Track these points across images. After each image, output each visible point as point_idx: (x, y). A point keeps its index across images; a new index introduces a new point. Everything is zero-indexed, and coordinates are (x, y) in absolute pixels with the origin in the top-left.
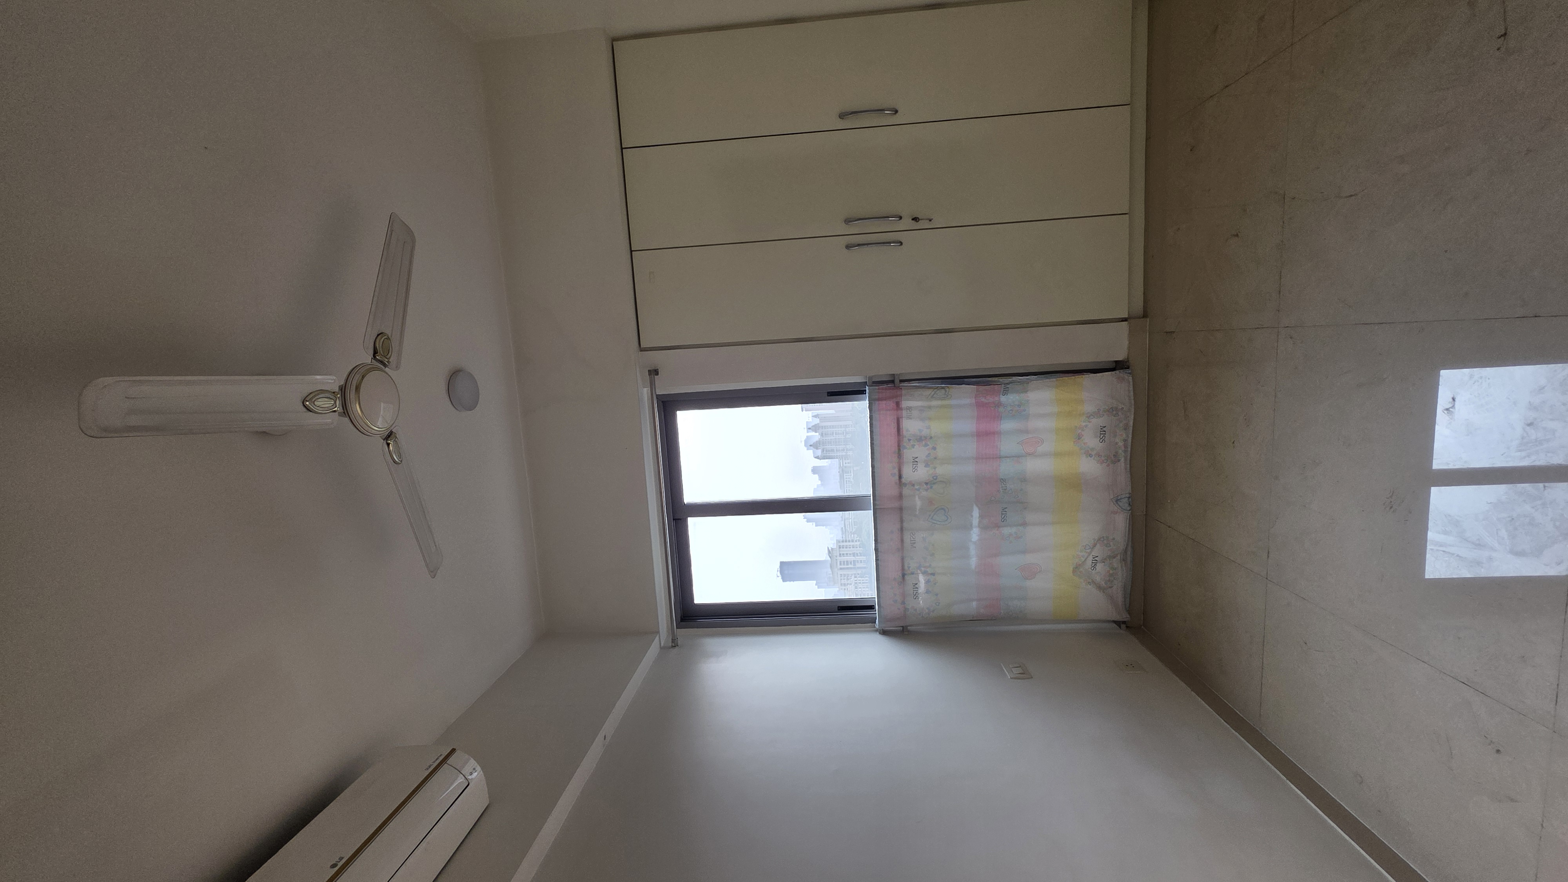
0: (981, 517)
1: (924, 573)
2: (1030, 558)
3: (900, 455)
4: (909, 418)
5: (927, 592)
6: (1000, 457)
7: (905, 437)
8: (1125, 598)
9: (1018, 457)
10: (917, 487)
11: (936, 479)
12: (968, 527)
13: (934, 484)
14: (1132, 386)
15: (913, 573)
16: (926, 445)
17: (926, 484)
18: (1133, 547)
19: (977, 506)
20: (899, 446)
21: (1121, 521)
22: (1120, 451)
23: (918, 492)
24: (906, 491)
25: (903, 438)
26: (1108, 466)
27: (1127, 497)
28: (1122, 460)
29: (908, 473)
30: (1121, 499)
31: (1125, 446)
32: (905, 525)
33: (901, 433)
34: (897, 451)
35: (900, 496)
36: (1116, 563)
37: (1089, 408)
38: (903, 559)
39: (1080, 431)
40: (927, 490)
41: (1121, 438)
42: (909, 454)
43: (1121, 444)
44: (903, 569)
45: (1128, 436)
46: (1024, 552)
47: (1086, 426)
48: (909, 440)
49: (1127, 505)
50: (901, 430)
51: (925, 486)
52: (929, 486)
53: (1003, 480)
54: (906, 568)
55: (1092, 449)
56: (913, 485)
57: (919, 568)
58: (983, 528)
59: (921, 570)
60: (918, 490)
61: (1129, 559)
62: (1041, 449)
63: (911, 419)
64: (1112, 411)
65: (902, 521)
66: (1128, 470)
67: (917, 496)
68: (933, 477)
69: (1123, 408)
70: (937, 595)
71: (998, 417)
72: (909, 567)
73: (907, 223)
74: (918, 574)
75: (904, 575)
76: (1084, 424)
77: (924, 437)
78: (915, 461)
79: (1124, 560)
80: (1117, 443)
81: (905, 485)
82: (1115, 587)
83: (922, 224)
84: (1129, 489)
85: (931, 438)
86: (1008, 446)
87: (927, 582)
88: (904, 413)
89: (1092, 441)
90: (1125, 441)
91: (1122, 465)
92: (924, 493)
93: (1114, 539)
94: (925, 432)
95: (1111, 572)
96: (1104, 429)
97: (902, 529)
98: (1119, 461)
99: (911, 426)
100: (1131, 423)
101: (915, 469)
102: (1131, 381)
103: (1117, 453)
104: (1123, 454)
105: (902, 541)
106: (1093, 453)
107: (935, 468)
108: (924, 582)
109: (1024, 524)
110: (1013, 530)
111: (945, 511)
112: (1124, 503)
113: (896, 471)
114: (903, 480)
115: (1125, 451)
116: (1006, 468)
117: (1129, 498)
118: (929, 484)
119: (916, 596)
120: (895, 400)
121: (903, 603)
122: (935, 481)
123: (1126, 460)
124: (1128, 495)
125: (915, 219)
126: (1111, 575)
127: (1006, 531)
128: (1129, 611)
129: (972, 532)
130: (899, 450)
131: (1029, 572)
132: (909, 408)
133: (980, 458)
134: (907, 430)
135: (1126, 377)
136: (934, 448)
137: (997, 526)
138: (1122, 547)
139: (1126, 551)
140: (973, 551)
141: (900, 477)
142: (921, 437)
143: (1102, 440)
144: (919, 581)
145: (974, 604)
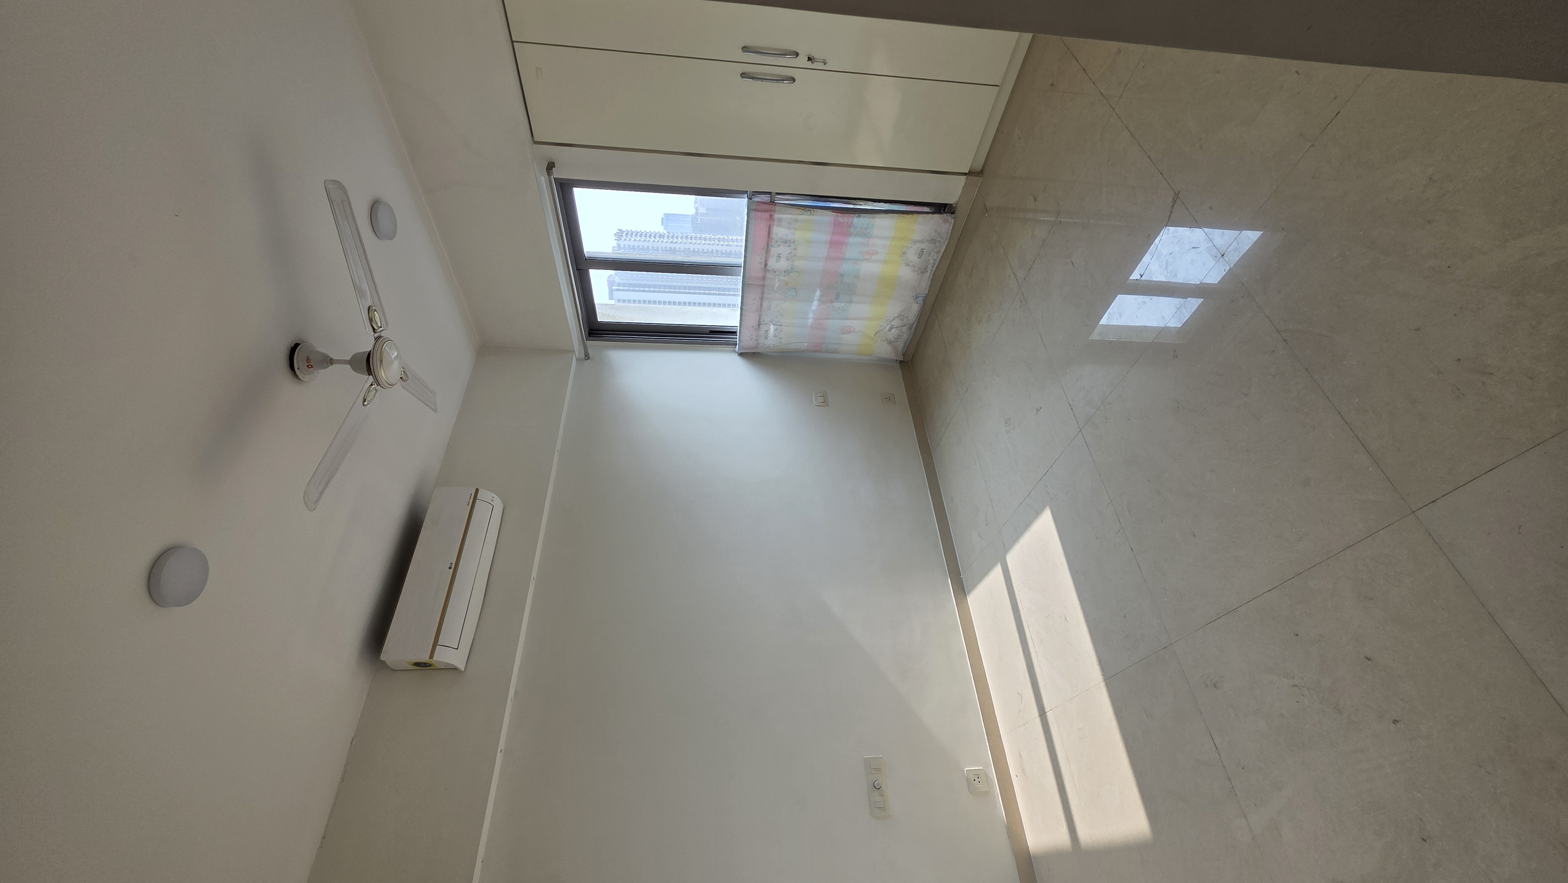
0: (821, 296)
1: (774, 325)
2: (848, 323)
3: (767, 251)
4: (778, 226)
5: (775, 336)
6: (844, 259)
7: (774, 239)
8: (904, 347)
9: (856, 261)
10: (777, 273)
11: (793, 269)
12: (810, 301)
13: (791, 272)
14: (952, 227)
15: (766, 324)
16: (790, 246)
17: (785, 272)
18: (918, 322)
19: (820, 289)
20: (768, 245)
21: (915, 308)
22: (929, 266)
23: (777, 277)
24: (768, 275)
25: (772, 240)
26: (918, 274)
27: (922, 296)
28: (929, 271)
29: (772, 263)
30: (920, 297)
31: (934, 264)
32: (765, 296)
33: (771, 236)
34: (766, 247)
35: (764, 278)
36: (904, 329)
37: (917, 237)
38: (760, 316)
39: (906, 249)
40: (785, 276)
41: (933, 259)
42: (774, 251)
43: (932, 261)
44: (759, 321)
45: (938, 258)
46: (847, 319)
47: (911, 247)
48: (777, 241)
49: (921, 301)
50: (771, 234)
51: (784, 274)
52: (787, 274)
53: (842, 275)
54: (762, 320)
55: (911, 262)
56: (775, 272)
57: (771, 321)
58: (821, 301)
59: (772, 323)
60: (778, 275)
61: (913, 329)
62: (874, 257)
63: (780, 227)
64: (932, 241)
65: (763, 293)
66: (931, 279)
67: (777, 280)
68: (791, 268)
69: (940, 241)
70: (781, 338)
71: (849, 235)
72: (764, 321)
73: (802, 61)
74: (770, 325)
75: (759, 325)
76: (910, 245)
77: (789, 241)
78: (779, 256)
79: (910, 328)
80: (929, 260)
81: (769, 271)
82: (899, 342)
83: (816, 65)
84: (926, 292)
85: (794, 242)
86: (851, 252)
87: (775, 330)
88: (776, 223)
89: (913, 258)
90: (935, 260)
91: (928, 275)
92: (782, 278)
93: (907, 317)
94: (790, 237)
95: (900, 334)
96: (923, 250)
97: (762, 299)
98: (927, 272)
99: (779, 232)
100: (943, 251)
101: (778, 261)
102: (952, 223)
103: (927, 267)
104: (931, 268)
105: (761, 305)
106: (911, 264)
107: (793, 261)
108: (773, 329)
109: (851, 302)
110: (843, 305)
111: (796, 290)
112: (920, 300)
113: (763, 261)
114: (768, 268)
115: (933, 267)
116: (846, 267)
117: (924, 297)
118: (787, 272)
119: (766, 338)
120: (769, 213)
121: (757, 340)
122: (792, 271)
123: (931, 271)
124: (924, 296)
125: (809, 59)
126: (899, 336)
127: (836, 305)
128: (904, 355)
129: (813, 304)
130: (768, 247)
131: (846, 331)
132: (780, 220)
133: (828, 259)
134: (776, 234)
135: (950, 220)
136: (795, 249)
137: (832, 302)
138: (911, 322)
139: (913, 324)
140: (811, 315)
141: (766, 265)
142: (786, 240)
143: (920, 257)
144: (770, 329)
145: (806, 344)
